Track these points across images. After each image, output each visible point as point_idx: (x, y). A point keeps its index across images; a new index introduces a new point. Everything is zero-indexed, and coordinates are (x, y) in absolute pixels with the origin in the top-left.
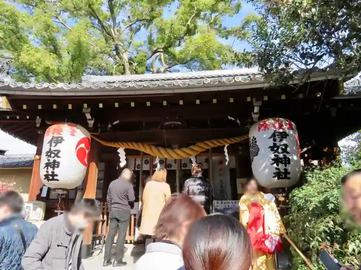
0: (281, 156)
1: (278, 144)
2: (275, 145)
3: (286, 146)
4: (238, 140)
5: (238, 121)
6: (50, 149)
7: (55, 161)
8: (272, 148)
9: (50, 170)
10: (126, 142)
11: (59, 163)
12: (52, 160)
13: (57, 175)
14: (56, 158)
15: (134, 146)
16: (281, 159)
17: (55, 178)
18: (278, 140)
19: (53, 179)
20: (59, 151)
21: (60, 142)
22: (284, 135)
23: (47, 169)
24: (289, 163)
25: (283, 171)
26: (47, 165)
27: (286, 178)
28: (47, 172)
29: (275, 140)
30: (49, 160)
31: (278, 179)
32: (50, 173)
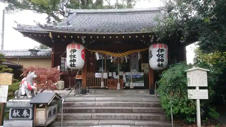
0: (160, 58)
1: (160, 54)
2: (159, 54)
3: (163, 55)
4: (144, 50)
5: (144, 42)
6: (71, 54)
7: (74, 59)
8: (157, 55)
9: (72, 63)
10: (99, 50)
11: (75, 60)
12: (72, 59)
13: (75, 65)
14: (74, 58)
15: (100, 52)
16: (161, 59)
17: (75, 66)
18: (160, 52)
19: (74, 66)
20: (75, 55)
21: (75, 52)
22: (162, 50)
23: (71, 62)
24: (163, 61)
25: (161, 64)
26: (71, 61)
27: (162, 67)
28: (71, 63)
29: (159, 52)
30: (71, 59)
31: (159, 67)
32: (72, 64)
